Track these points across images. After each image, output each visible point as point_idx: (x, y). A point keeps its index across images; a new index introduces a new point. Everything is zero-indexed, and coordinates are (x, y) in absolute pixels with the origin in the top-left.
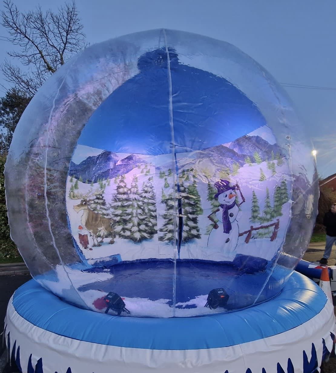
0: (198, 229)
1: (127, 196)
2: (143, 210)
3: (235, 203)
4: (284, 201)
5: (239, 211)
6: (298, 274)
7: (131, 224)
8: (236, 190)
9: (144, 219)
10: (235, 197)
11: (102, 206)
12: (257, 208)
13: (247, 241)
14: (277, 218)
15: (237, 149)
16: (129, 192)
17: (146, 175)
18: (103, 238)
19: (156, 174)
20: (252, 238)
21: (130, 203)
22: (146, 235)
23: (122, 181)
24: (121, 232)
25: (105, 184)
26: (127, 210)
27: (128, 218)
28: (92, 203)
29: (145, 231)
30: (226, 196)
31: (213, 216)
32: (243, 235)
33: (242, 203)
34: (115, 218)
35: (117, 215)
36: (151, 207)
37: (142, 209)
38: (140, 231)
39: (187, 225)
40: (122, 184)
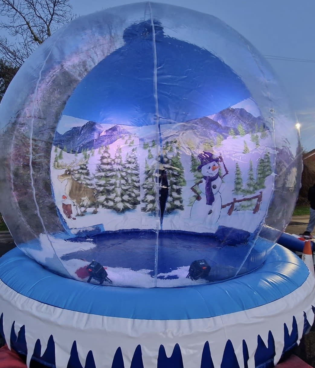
0: (181, 200)
1: (111, 167)
2: (127, 181)
3: (218, 175)
4: (267, 173)
5: (222, 183)
6: (280, 246)
7: (114, 195)
8: (219, 162)
9: (127, 190)
10: (218, 169)
11: (86, 177)
12: (240, 181)
13: (230, 213)
14: (261, 190)
15: (221, 121)
16: (113, 162)
17: (130, 146)
18: (86, 207)
19: (140, 145)
20: (235, 210)
21: (114, 173)
22: (129, 205)
23: (106, 152)
24: (104, 202)
25: (89, 155)
26: (110, 181)
27: (111, 188)
28: (75, 173)
29: (128, 202)
31: (196, 188)
32: (225, 207)
33: (225, 175)
34: (98, 188)
35: (100, 186)
36: (134, 178)
37: (125, 179)
38: (123, 201)
40: (106, 155)
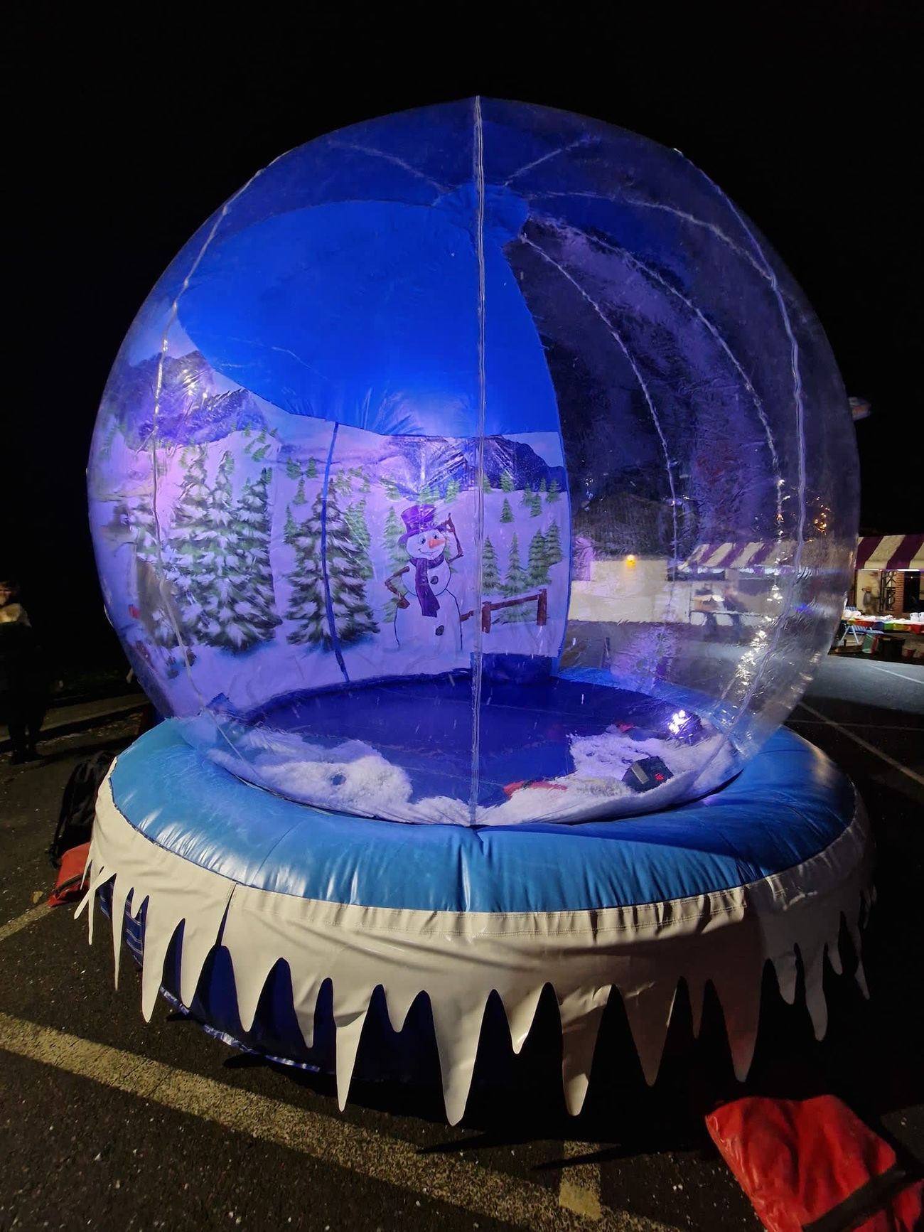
0: (370, 611)
1: (205, 513)
2: (242, 558)
3: (442, 557)
4: (552, 560)
5: (450, 573)
7: (216, 600)
8: (447, 532)
9: (243, 586)
10: (444, 544)
12: (493, 570)
13: (485, 628)
14: (542, 587)
16: (210, 501)
17: (257, 458)
19: (280, 462)
20: (494, 623)
21: (213, 534)
22: (255, 631)
23: (198, 463)
24: (198, 625)
26: (203, 556)
27: (207, 579)
29: (252, 620)
30: (423, 541)
31: (397, 584)
32: (470, 617)
33: (455, 559)
34: (182, 580)
35: (184, 571)
36: (259, 552)
37: (237, 555)
38: (239, 619)
39: (340, 601)
40: (197, 473)
